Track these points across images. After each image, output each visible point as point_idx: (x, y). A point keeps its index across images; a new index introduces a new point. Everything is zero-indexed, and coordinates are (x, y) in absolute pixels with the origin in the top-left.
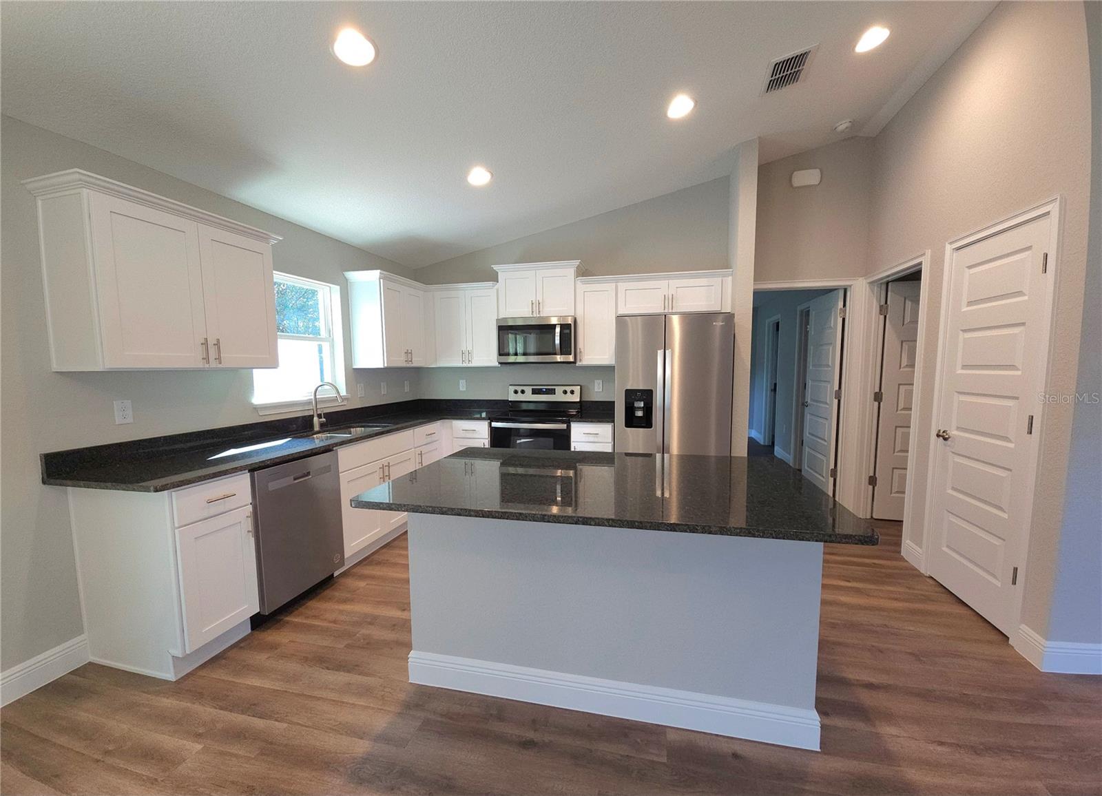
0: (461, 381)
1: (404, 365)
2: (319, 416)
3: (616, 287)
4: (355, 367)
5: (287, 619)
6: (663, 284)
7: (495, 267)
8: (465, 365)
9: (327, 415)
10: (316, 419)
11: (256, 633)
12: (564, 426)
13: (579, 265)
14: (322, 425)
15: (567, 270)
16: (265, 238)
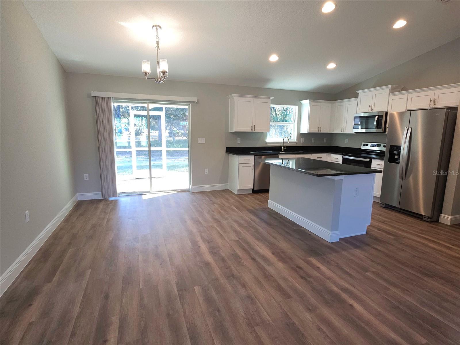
0: (346, 139)
1: (317, 132)
2: (284, 147)
3: (408, 96)
4: (301, 132)
5: (260, 194)
6: (432, 92)
7: (357, 92)
8: (343, 132)
9: (286, 147)
10: (283, 147)
11: (253, 194)
12: (368, 160)
13: (391, 87)
14: (284, 150)
15: (386, 90)
16: (269, 98)
